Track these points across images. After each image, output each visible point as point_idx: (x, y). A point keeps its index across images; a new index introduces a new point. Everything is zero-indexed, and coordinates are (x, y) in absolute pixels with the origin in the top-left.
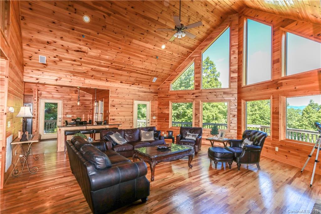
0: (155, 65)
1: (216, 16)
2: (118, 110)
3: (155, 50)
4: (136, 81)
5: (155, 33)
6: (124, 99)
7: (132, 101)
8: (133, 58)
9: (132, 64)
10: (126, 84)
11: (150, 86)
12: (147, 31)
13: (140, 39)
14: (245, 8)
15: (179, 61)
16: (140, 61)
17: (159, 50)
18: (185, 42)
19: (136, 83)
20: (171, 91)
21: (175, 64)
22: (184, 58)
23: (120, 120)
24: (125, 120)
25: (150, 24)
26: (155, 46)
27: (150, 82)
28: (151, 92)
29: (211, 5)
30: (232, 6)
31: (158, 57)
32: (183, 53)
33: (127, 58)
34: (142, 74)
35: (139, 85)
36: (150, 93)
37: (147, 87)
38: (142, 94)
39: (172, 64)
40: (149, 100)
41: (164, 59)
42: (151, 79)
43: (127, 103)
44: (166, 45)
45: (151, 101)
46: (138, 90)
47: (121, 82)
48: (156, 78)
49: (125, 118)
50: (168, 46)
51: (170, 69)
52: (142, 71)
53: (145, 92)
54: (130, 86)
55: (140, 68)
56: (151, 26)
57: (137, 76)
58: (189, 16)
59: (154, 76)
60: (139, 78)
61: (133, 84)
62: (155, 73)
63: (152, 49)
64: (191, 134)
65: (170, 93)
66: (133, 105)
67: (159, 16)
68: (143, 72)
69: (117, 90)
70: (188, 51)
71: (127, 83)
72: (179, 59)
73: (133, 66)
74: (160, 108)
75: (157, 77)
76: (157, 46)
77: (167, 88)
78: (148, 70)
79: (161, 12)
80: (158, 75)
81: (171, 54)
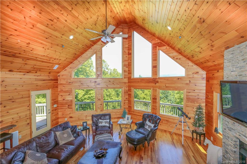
0: (59, 53)
1: (115, 21)
2: (8, 107)
3: (62, 40)
4: (33, 69)
5: (66, 22)
6: (17, 92)
7: (27, 92)
8: (34, 44)
9: (31, 51)
10: (18, 73)
11: (50, 73)
12: (58, 18)
13: (47, 25)
14: (133, 23)
15: (82, 51)
16: (43, 48)
17: (67, 40)
18: (91, 37)
19: (33, 70)
20: (73, 78)
21: (78, 54)
22: (87, 49)
23: (12, 120)
24: (19, 118)
25: (62, 12)
26: (63, 35)
27: (50, 69)
28: (52, 80)
29: (114, 12)
30: (126, 19)
31: (64, 47)
32: (87, 45)
33: (26, 43)
34: (43, 62)
35: (36, 72)
36: (49, 81)
37: (45, 75)
38: (40, 83)
39: (76, 53)
40: (49, 89)
41: (69, 49)
42: (53, 67)
43: (21, 96)
44: (74, 36)
45: (51, 89)
46: (35, 79)
47: (10, 71)
48: (58, 66)
49: (19, 115)
50: (76, 37)
51: (73, 58)
52: (43, 59)
53: (44, 80)
54: (24, 74)
55: (42, 56)
56: (63, 14)
57: (36, 64)
58: (98, 16)
59: (55, 63)
60: (38, 66)
61: (28, 73)
62: (57, 61)
63: (59, 38)
64: (103, 121)
65: (72, 80)
66: (29, 97)
67: (73, 7)
68: (45, 60)
69: (4, 82)
70: (91, 44)
71: (20, 72)
72: (83, 50)
73: (32, 53)
74: (61, 95)
75: (59, 64)
76: (65, 35)
77: (69, 75)
78: (51, 58)
79: (76, 3)
80: (60, 62)
81: (76, 44)
